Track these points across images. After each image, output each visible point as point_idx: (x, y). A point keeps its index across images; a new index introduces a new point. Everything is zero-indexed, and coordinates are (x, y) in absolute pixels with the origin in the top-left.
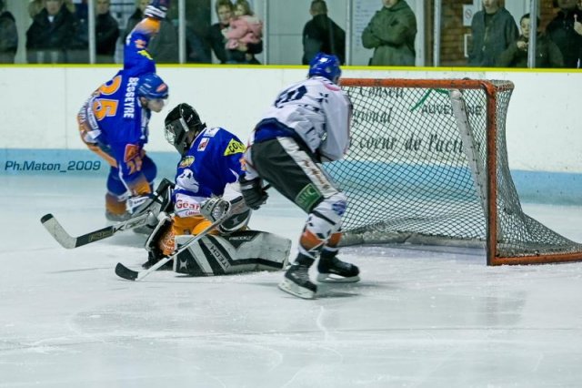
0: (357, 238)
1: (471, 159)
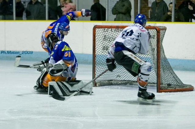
0: (110, 82)
1: (151, 54)
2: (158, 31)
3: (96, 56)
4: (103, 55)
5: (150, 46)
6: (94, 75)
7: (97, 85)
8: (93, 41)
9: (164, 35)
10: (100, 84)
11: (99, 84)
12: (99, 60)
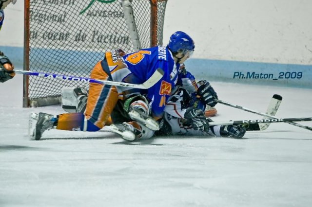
0: (55, 100)
1: (136, 47)
2: (153, 2)
3: (30, 49)
4: (46, 49)
5: (134, 31)
6: (25, 86)
7: (32, 104)
8: (25, 19)
9: (164, 10)
10: (38, 103)
11: (36, 102)
12: (35, 57)
